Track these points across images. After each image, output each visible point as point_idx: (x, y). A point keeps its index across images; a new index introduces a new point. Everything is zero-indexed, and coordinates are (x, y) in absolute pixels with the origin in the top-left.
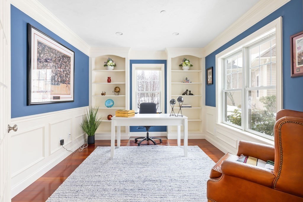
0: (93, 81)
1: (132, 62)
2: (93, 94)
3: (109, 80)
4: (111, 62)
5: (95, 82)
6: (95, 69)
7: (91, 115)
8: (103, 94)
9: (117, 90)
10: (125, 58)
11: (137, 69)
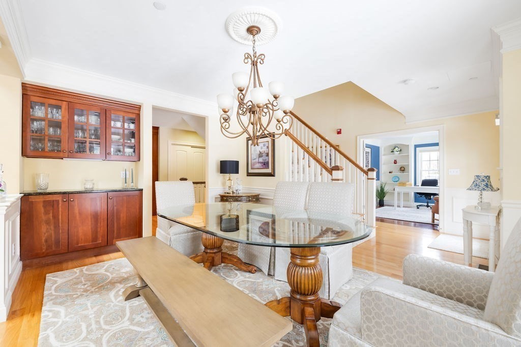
0: (382, 163)
1: (416, 146)
2: (383, 172)
3: (395, 162)
4: (397, 148)
5: (384, 164)
6: (384, 155)
7: (381, 187)
8: (390, 172)
9: (403, 169)
10: (408, 145)
11: (421, 151)
